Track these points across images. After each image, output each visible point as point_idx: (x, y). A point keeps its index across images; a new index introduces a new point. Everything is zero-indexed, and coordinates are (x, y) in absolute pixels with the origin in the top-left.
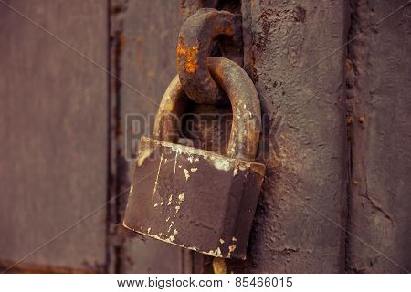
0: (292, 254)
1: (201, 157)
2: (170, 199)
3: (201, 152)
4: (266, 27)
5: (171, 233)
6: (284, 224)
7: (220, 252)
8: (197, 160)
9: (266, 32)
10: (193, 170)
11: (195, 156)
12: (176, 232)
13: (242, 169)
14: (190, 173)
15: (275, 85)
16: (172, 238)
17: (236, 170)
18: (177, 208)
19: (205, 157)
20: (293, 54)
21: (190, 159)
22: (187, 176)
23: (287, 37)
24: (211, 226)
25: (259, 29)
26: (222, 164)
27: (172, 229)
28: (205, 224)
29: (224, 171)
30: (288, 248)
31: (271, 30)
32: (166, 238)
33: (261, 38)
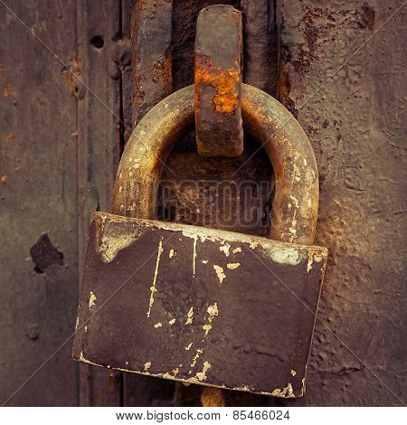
0: (354, 376)
1: (245, 246)
2: (190, 314)
3: (244, 238)
4: (311, 35)
5: (199, 368)
6: (340, 331)
7: (291, 390)
8: (239, 250)
9: (311, 44)
10: (231, 266)
11: (233, 245)
12: (207, 365)
13: (318, 259)
14: (226, 271)
15: (325, 125)
16: (201, 376)
17: (310, 263)
18: (207, 328)
19: (253, 245)
20: (355, 78)
21: (225, 249)
22: (221, 276)
23: (344, 52)
24: (273, 352)
25: (299, 38)
26: (284, 254)
27: (200, 362)
28: (261, 349)
29: (290, 265)
30: (347, 367)
31: (319, 41)
32: (188, 376)
33: (303, 53)
